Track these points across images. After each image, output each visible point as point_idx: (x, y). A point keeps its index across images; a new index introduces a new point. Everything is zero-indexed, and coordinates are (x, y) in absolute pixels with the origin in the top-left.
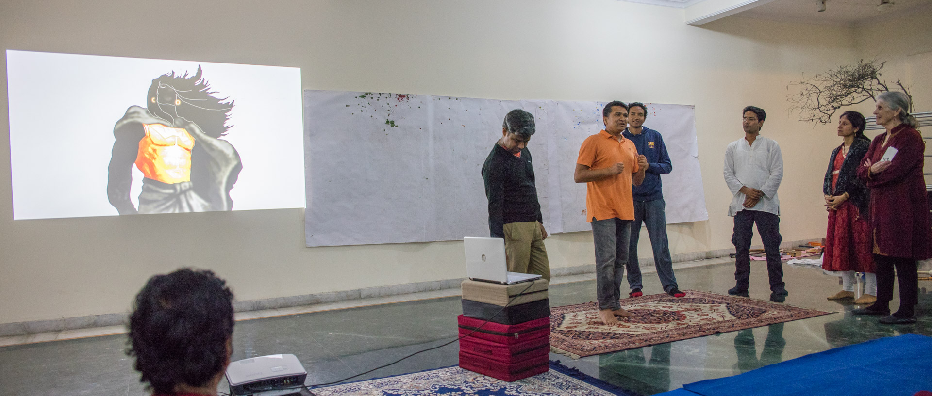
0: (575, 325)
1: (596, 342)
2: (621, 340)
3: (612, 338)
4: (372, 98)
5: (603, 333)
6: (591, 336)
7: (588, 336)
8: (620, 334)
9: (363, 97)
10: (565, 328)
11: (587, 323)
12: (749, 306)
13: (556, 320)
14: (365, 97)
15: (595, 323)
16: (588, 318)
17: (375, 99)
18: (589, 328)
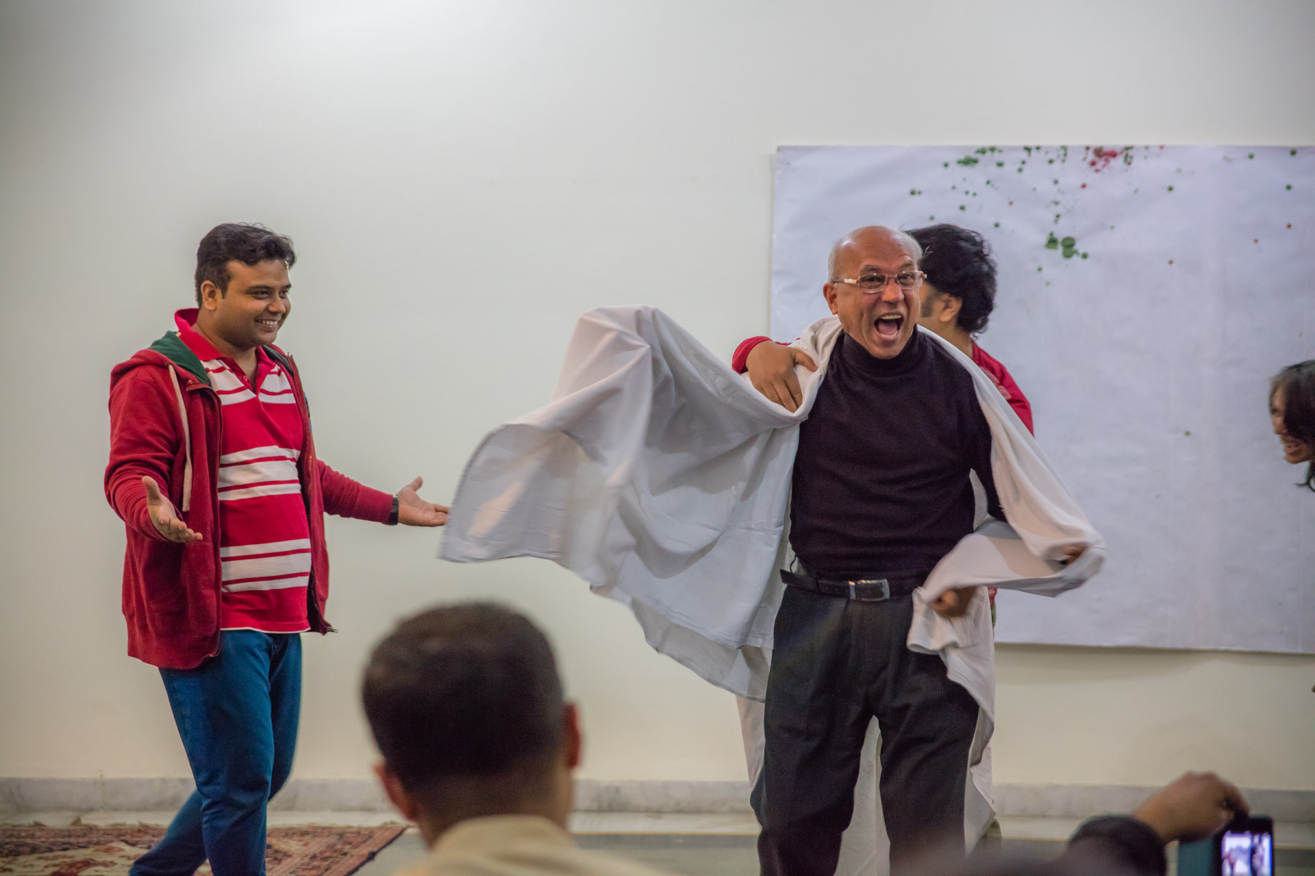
4: (1000, 165)
9: (968, 162)
14: (975, 161)
17: (1010, 168)
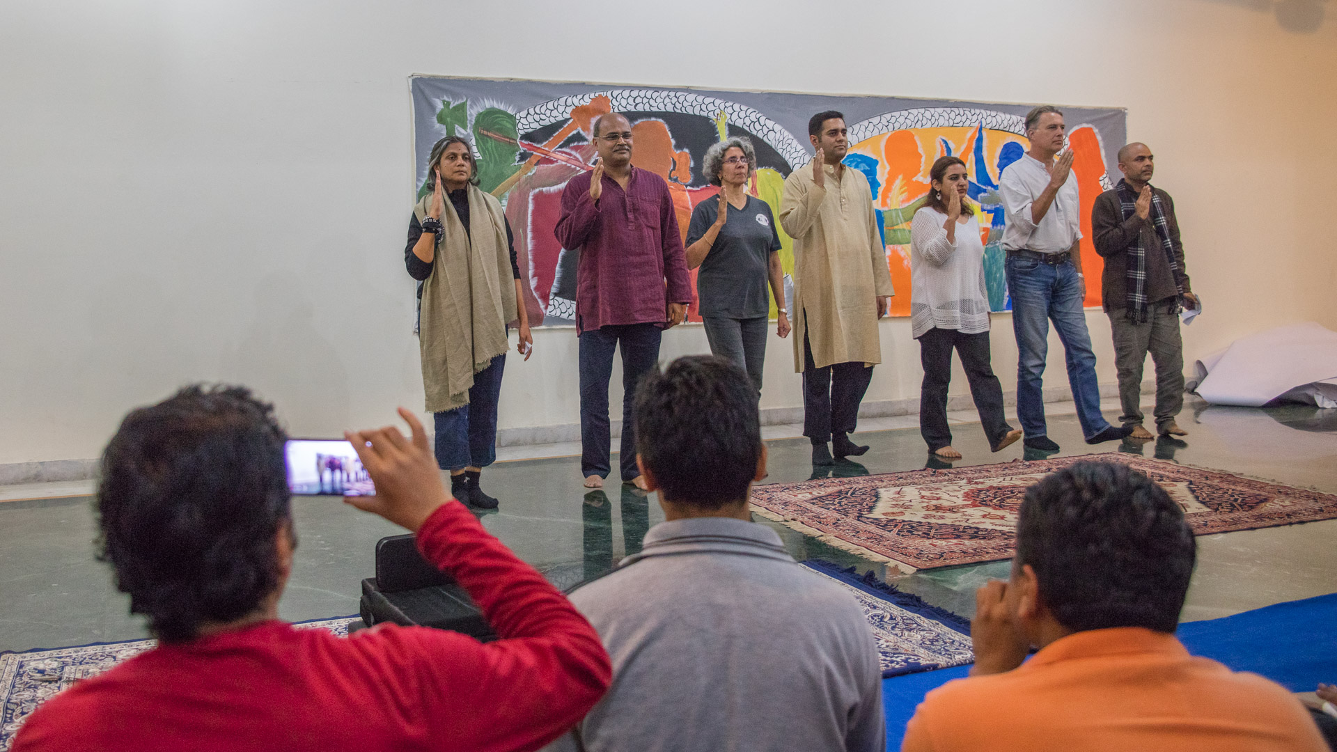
0: (901, 510)
1: (944, 543)
2: (991, 542)
3: (973, 537)
5: (955, 528)
6: (933, 531)
7: (928, 532)
8: (987, 530)
10: (883, 514)
11: (923, 507)
12: (1233, 487)
13: (864, 500)
15: (937, 508)
16: (923, 497)
18: (926, 517)
